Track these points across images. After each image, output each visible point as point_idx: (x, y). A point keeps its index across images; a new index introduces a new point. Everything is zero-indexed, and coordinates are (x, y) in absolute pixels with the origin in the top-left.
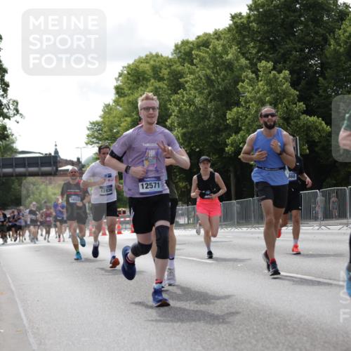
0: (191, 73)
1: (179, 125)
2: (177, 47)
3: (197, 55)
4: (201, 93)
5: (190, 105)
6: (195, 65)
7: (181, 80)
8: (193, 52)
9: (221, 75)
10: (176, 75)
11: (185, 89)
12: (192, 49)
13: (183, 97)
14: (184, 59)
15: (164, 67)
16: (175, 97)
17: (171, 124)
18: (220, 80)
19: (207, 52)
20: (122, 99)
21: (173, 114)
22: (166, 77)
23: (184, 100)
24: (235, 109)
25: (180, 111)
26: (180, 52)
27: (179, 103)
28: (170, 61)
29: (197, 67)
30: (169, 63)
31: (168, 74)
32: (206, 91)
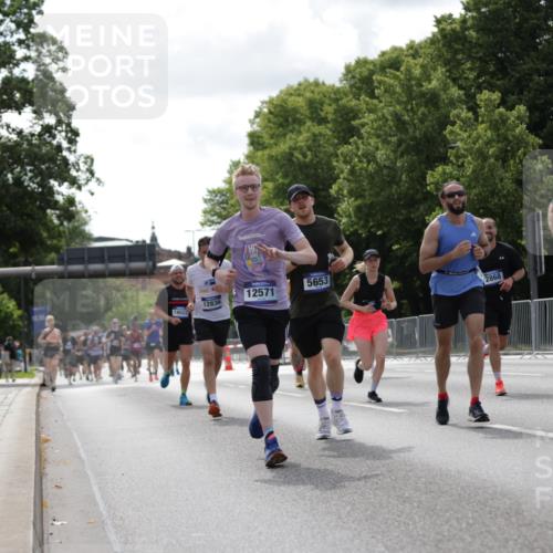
0: (370, 111)
1: (351, 193)
2: (348, 69)
3: (380, 82)
4: (386, 142)
5: (369, 162)
6: (378, 98)
7: (355, 123)
8: (374, 77)
9: (420, 113)
10: (347, 114)
11: (360, 137)
12: (372, 73)
13: (358, 149)
14: (359, 89)
15: (327, 101)
16: (345, 149)
17: (337, 192)
18: (416, 121)
19: (396, 77)
20: (260, 153)
21: (342, 176)
22: (330, 117)
23: (360, 153)
24: (440, 169)
25: (352, 172)
26: (353, 77)
27: (351, 159)
28: (337, 91)
29: (381, 102)
30: (335, 95)
31: (335, 113)
32: (394, 139)
